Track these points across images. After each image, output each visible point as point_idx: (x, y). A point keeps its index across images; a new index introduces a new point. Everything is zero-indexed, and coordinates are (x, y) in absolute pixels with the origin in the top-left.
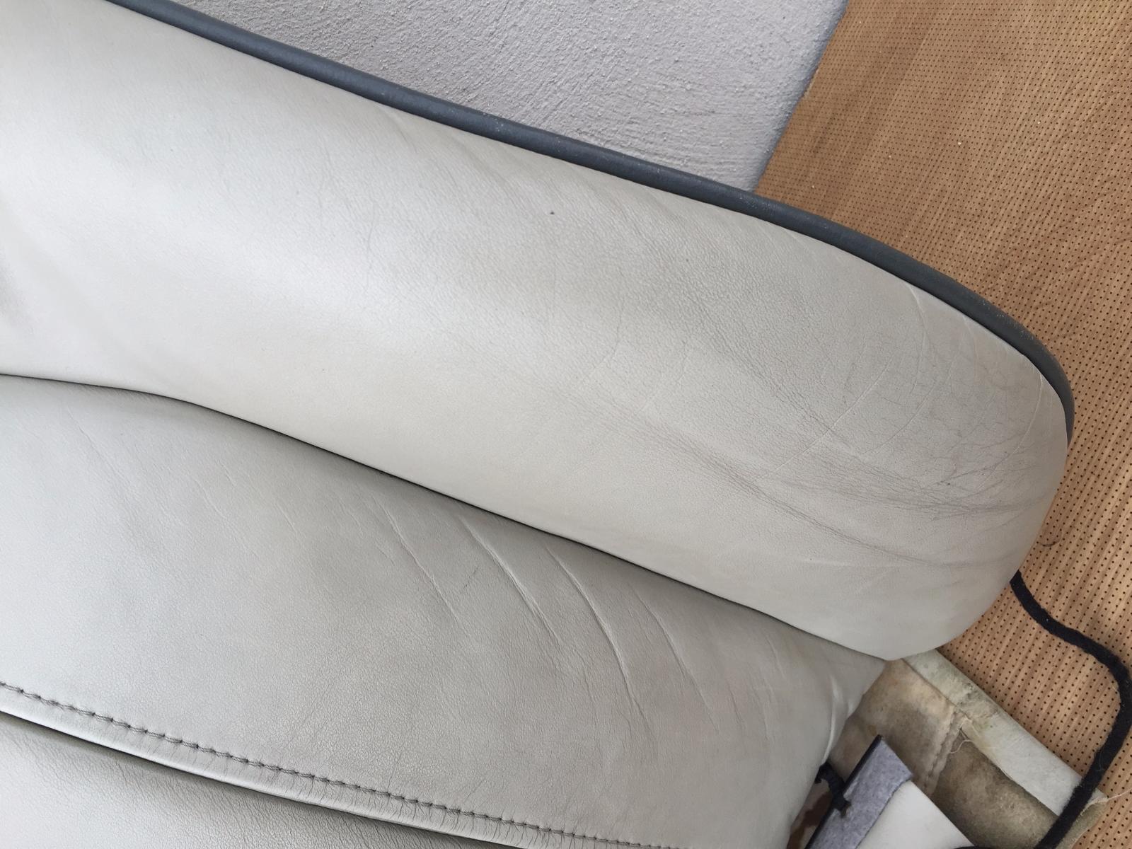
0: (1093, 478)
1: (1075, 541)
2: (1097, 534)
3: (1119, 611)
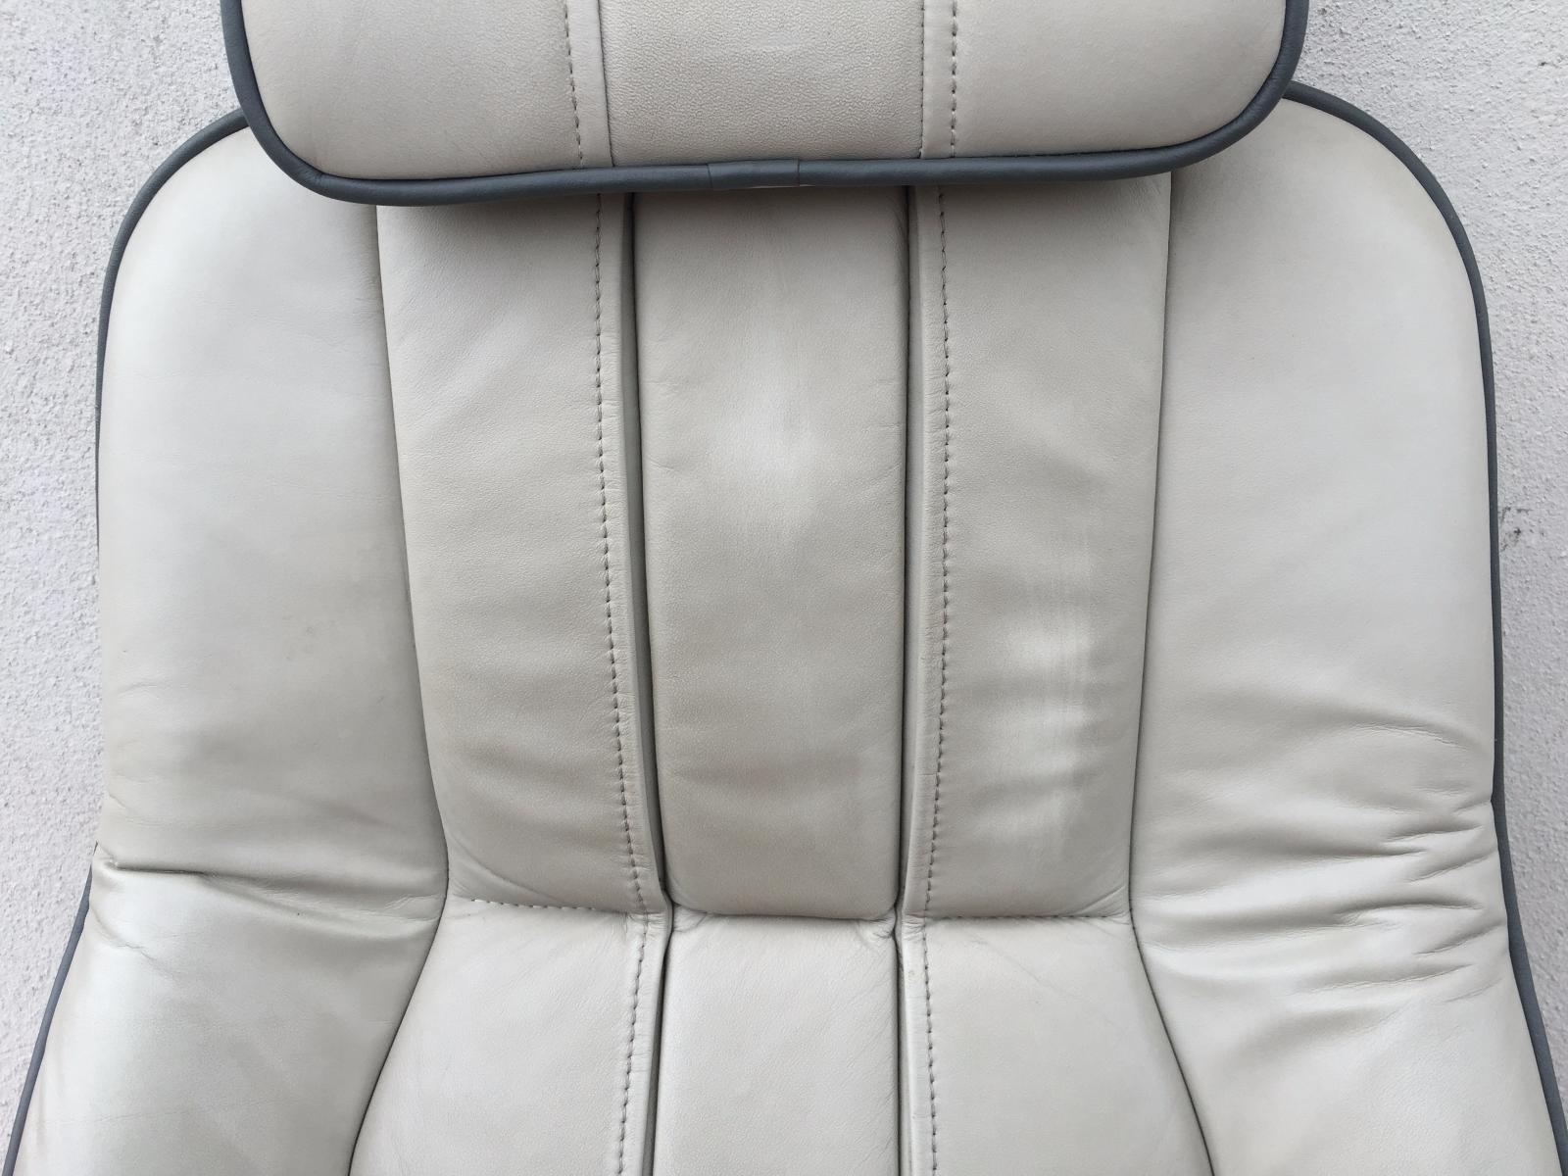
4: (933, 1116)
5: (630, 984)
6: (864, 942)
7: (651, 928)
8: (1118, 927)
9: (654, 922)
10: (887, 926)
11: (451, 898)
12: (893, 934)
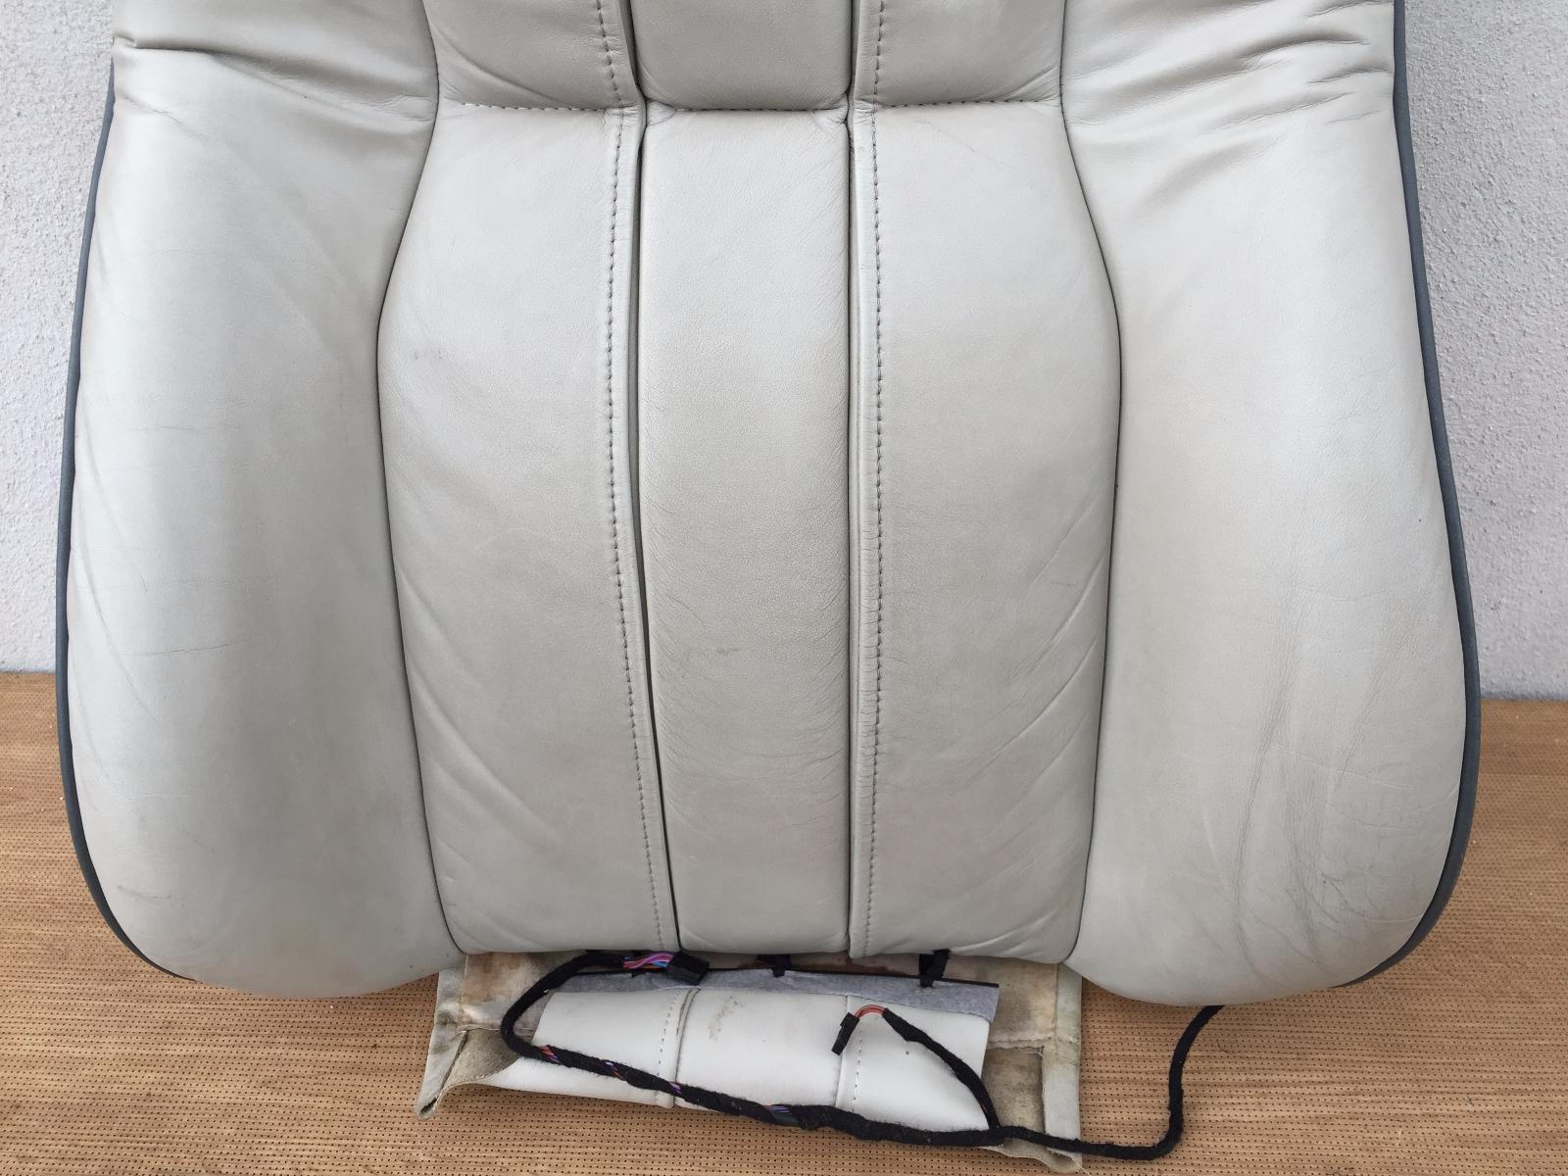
0: (1294, 1056)
1: (1240, 1065)
2: (1257, 1078)
3: (1213, 1118)
4: (878, 268)
5: (611, 167)
6: (818, 125)
7: (626, 121)
8: (1048, 109)
9: (628, 115)
10: (840, 113)
11: (443, 101)
12: (845, 121)
